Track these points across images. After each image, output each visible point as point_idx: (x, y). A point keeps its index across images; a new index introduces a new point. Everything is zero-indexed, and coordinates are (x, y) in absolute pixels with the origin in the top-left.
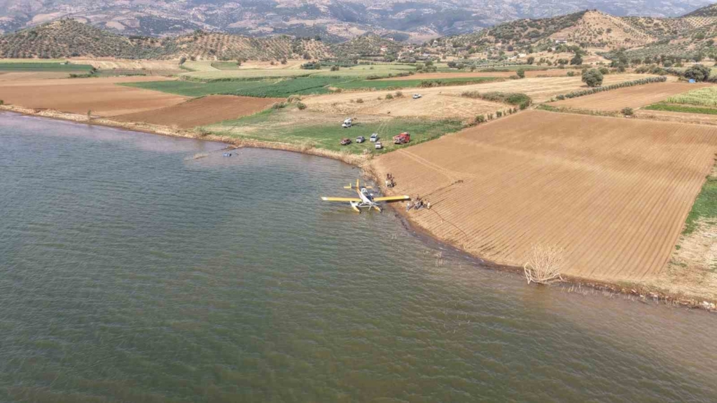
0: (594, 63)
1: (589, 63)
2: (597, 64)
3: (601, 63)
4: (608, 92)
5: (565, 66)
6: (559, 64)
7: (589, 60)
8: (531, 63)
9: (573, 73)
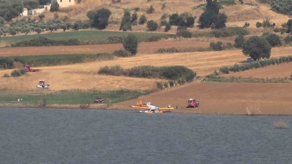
0: (253, 24)
1: (241, 24)
2: (259, 25)
3: (267, 24)
4: (279, 65)
5: (190, 30)
6: (174, 28)
7: (239, 17)
8: (103, 26)
9: (219, 44)
